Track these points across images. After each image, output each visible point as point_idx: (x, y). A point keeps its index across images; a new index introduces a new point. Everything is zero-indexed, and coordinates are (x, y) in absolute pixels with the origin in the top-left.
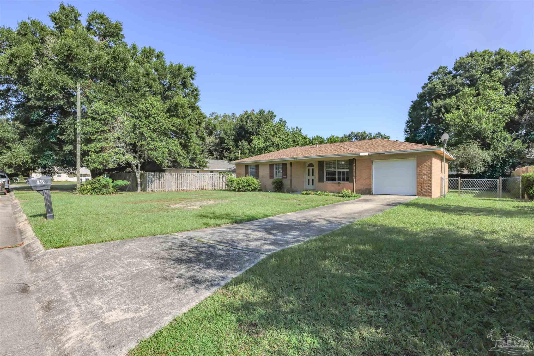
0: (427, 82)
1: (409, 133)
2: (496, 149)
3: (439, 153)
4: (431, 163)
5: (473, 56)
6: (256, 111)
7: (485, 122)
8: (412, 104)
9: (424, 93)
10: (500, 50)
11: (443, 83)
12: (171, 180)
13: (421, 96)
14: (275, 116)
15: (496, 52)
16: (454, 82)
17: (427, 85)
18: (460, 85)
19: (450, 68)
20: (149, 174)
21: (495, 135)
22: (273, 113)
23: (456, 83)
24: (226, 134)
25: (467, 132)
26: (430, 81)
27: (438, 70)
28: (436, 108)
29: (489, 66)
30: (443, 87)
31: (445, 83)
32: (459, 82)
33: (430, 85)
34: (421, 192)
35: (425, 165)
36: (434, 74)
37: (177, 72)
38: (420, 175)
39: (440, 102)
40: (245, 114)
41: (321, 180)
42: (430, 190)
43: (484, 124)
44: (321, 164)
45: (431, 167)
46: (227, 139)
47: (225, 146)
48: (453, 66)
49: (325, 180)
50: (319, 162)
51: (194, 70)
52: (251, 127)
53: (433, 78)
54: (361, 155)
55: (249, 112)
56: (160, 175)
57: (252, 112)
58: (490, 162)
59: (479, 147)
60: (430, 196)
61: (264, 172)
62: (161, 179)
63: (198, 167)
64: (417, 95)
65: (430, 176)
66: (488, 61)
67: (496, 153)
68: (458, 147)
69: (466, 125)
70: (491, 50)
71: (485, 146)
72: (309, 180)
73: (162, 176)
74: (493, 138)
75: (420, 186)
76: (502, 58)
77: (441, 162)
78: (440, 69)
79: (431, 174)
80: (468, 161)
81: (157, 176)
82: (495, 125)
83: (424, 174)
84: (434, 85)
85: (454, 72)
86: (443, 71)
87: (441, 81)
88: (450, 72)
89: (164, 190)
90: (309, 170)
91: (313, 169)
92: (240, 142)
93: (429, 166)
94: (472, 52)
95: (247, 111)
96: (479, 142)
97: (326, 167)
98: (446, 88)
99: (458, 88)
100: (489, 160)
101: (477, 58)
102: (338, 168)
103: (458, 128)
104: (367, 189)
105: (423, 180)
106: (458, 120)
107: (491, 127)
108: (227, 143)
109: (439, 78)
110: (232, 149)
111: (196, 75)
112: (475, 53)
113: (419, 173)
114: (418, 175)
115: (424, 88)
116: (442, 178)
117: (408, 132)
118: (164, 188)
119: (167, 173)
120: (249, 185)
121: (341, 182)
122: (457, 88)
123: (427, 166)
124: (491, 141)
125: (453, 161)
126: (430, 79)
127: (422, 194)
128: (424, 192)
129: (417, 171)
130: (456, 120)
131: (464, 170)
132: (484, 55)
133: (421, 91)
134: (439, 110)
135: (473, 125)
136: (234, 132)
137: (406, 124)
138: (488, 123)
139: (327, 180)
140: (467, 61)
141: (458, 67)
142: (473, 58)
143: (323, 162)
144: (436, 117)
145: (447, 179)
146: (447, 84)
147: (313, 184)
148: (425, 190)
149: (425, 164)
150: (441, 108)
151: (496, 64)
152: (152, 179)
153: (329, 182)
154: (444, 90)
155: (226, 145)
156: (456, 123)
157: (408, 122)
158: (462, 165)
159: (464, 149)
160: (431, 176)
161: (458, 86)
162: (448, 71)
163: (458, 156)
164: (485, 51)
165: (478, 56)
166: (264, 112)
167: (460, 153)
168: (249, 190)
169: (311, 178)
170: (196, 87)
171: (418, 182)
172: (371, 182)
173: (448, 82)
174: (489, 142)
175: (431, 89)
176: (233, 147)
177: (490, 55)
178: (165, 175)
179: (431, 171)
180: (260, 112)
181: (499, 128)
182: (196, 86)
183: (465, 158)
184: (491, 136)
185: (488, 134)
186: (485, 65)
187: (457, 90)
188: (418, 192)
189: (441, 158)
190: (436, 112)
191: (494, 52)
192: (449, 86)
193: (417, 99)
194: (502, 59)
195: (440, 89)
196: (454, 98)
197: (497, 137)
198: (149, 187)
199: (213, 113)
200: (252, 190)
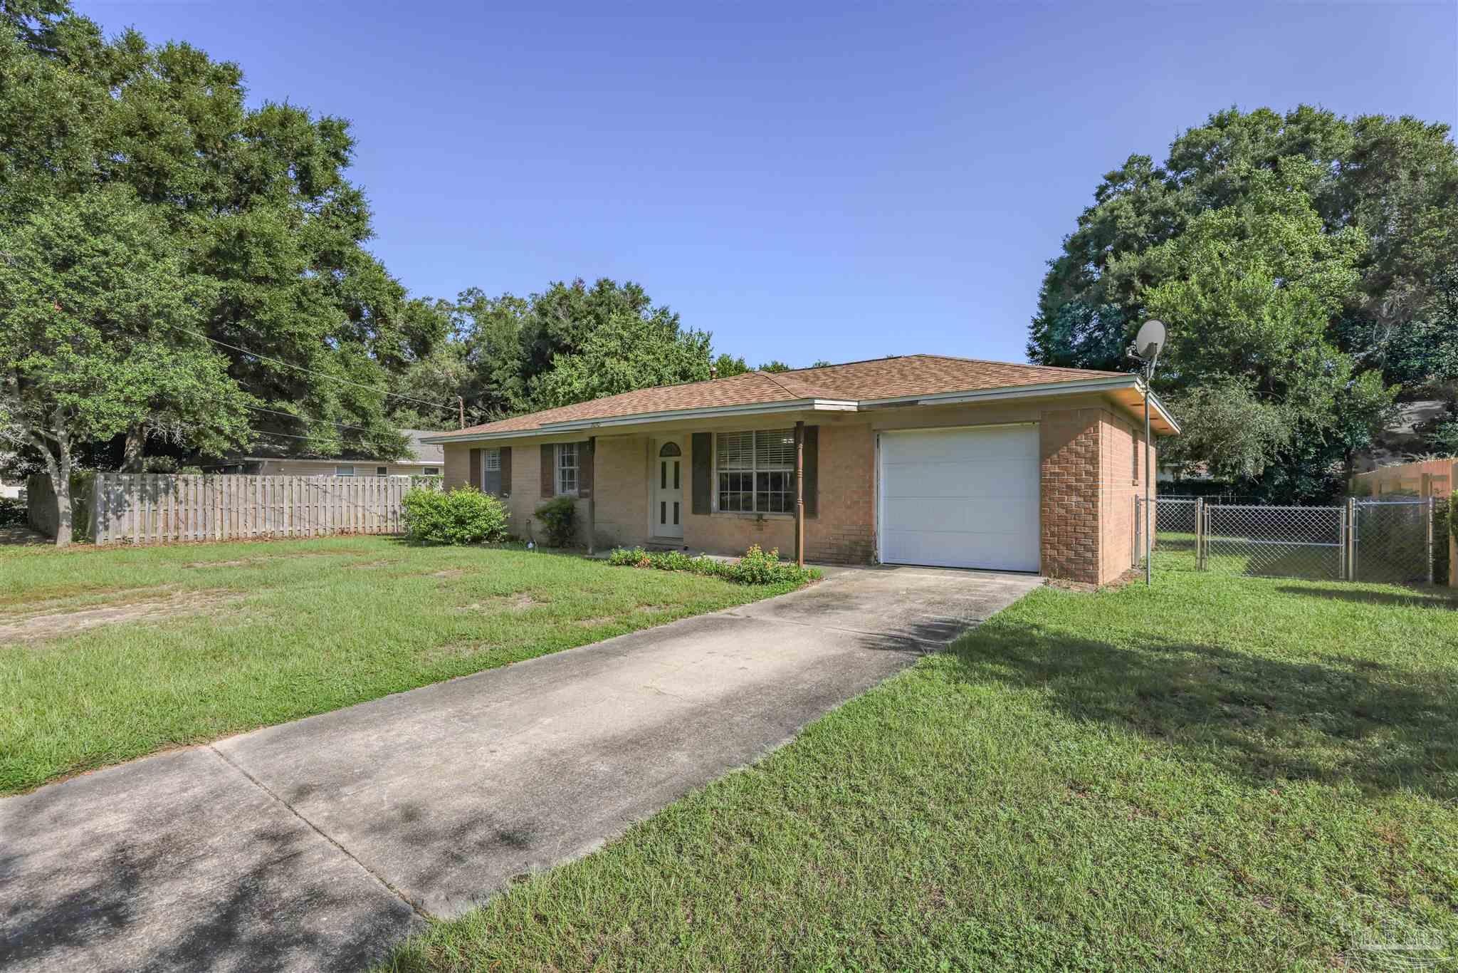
0: (1092, 202)
1: (1040, 357)
2: (1303, 400)
3: (1127, 405)
4: (1096, 442)
5: (1226, 126)
6: (590, 285)
7: (1269, 315)
8: (1049, 269)
9: (1084, 236)
10: (1301, 108)
11: (1139, 204)
12: (209, 502)
13: (1077, 246)
14: (647, 300)
15: (1288, 117)
16: (1170, 201)
17: (1092, 211)
18: (1187, 211)
19: (1159, 162)
20: (106, 479)
21: (1300, 355)
22: (641, 291)
23: (1177, 203)
24: (494, 352)
25: (1212, 345)
26: (1102, 201)
27: (1125, 167)
28: (1119, 278)
29: (1271, 154)
30: (1139, 215)
31: (1144, 203)
32: (1184, 200)
33: (1100, 213)
34: (1054, 560)
35: (1070, 451)
36: (1115, 178)
37: (276, 131)
38: (1053, 490)
39: (1131, 261)
40: (554, 294)
41: (700, 506)
42: (1089, 555)
43: (1267, 318)
44: (702, 443)
45: (1094, 459)
46: (500, 369)
47: (493, 390)
48: (1167, 155)
49: (715, 503)
50: (696, 437)
51: (348, 133)
52: (566, 330)
53: (1110, 191)
54: (817, 407)
55: (568, 286)
56: (161, 484)
57: (578, 290)
58: (1286, 442)
59: (1250, 392)
60: (1093, 579)
61: (526, 471)
62: (162, 498)
63: (376, 454)
64: (1062, 243)
65: (1091, 496)
66: (1267, 140)
67: (1306, 414)
68: (1185, 395)
69: (1209, 324)
70: (1275, 110)
71: (1271, 391)
72: (663, 504)
73: (167, 485)
74: (1292, 365)
75: (1053, 535)
76: (1307, 130)
77: (1135, 441)
78: (1129, 163)
79: (1094, 487)
80: (1216, 438)
81: (143, 485)
82: (1298, 323)
83: (1069, 487)
84: (1112, 211)
85: (1170, 174)
86: (1138, 172)
87: (1131, 197)
88: (1159, 175)
89: (177, 538)
90: (664, 464)
91: (677, 464)
92: (534, 378)
93: (1088, 455)
94: (1221, 112)
95: (561, 284)
96: (1253, 378)
97: (719, 456)
98: (1147, 218)
99: (1182, 218)
100: (1284, 435)
101: (1237, 130)
102: (758, 462)
103: (1185, 334)
104: (856, 543)
105: (1063, 512)
106: (1185, 309)
107: (1287, 329)
108: (497, 382)
109: (1127, 193)
110: (513, 400)
111: (356, 149)
112: (1232, 116)
113: (1050, 481)
114: (1045, 490)
115: (1083, 221)
116: (1137, 501)
117: (1038, 354)
118: (177, 528)
119: (191, 477)
120: (460, 522)
121: (767, 515)
122: (1178, 219)
123: (1078, 454)
124: (1287, 376)
125: (1173, 436)
126: (1101, 193)
127: (1062, 568)
128: (1069, 560)
129: (1042, 474)
130: (1179, 308)
131: (1199, 467)
132: (1256, 124)
133: (1075, 229)
134: (1126, 285)
135: (1232, 323)
136: (519, 347)
137: (1032, 331)
138: (1279, 316)
139: (723, 506)
140: (1206, 138)
141: (1181, 158)
142: (1226, 130)
143: (708, 436)
144: (1117, 306)
145: (1154, 503)
146: (1150, 206)
147: (676, 521)
148: (1072, 554)
149: (1073, 445)
150: (1132, 279)
151: (1291, 147)
152: (121, 496)
153: (728, 514)
154: (1140, 225)
155: (495, 386)
156: (1179, 319)
157: (1037, 324)
158: (1198, 452)
159: (1204, 401)
160: (1095, 495)
161: (1183, 212)
162: (1154, 170)
163: (1187, 421)
164: (1259, 113)
165: (1239, 125)
166: (612, 285)
167: (1194, 412)
168: (462, 541)
169: (670, 496)
170: (356, 189)
171: (1045, 520)
172: (871, 516)
173: (1153, 200)
174: (1281, 377)
175: (1103, 222)
176: (516, 395)
177: (1272, 122)
178: (181, 485)
179: (1095, 475)
180: (600, 285)
181: (1311, 333)
182: (354, 187)
183: (1209, 429)
184: (1286, 360)
185: (1279, 353)
186: (1261, 150)
187: (1179, 224)
188: (1044, 560)
189: (1135, 425)
190: (1117, 292)
191: (1283, 116)
192: (1155, 215)
193: (1063, 253)
194: (1307, 133)
195: (1128, 219)
196: (1170, 246)
197: (1305, 362)
198: (107, 528)
199: (470, 293)
200: (476, 540)
